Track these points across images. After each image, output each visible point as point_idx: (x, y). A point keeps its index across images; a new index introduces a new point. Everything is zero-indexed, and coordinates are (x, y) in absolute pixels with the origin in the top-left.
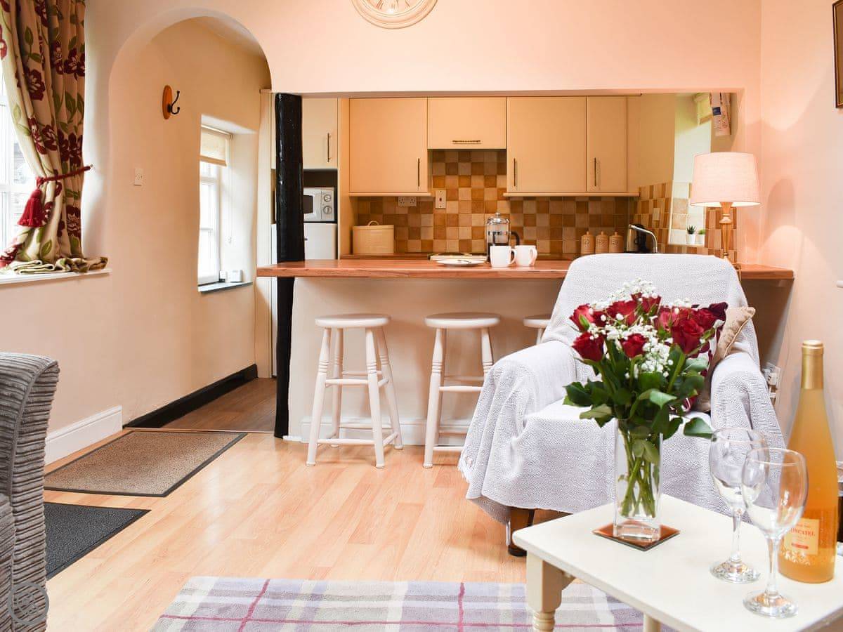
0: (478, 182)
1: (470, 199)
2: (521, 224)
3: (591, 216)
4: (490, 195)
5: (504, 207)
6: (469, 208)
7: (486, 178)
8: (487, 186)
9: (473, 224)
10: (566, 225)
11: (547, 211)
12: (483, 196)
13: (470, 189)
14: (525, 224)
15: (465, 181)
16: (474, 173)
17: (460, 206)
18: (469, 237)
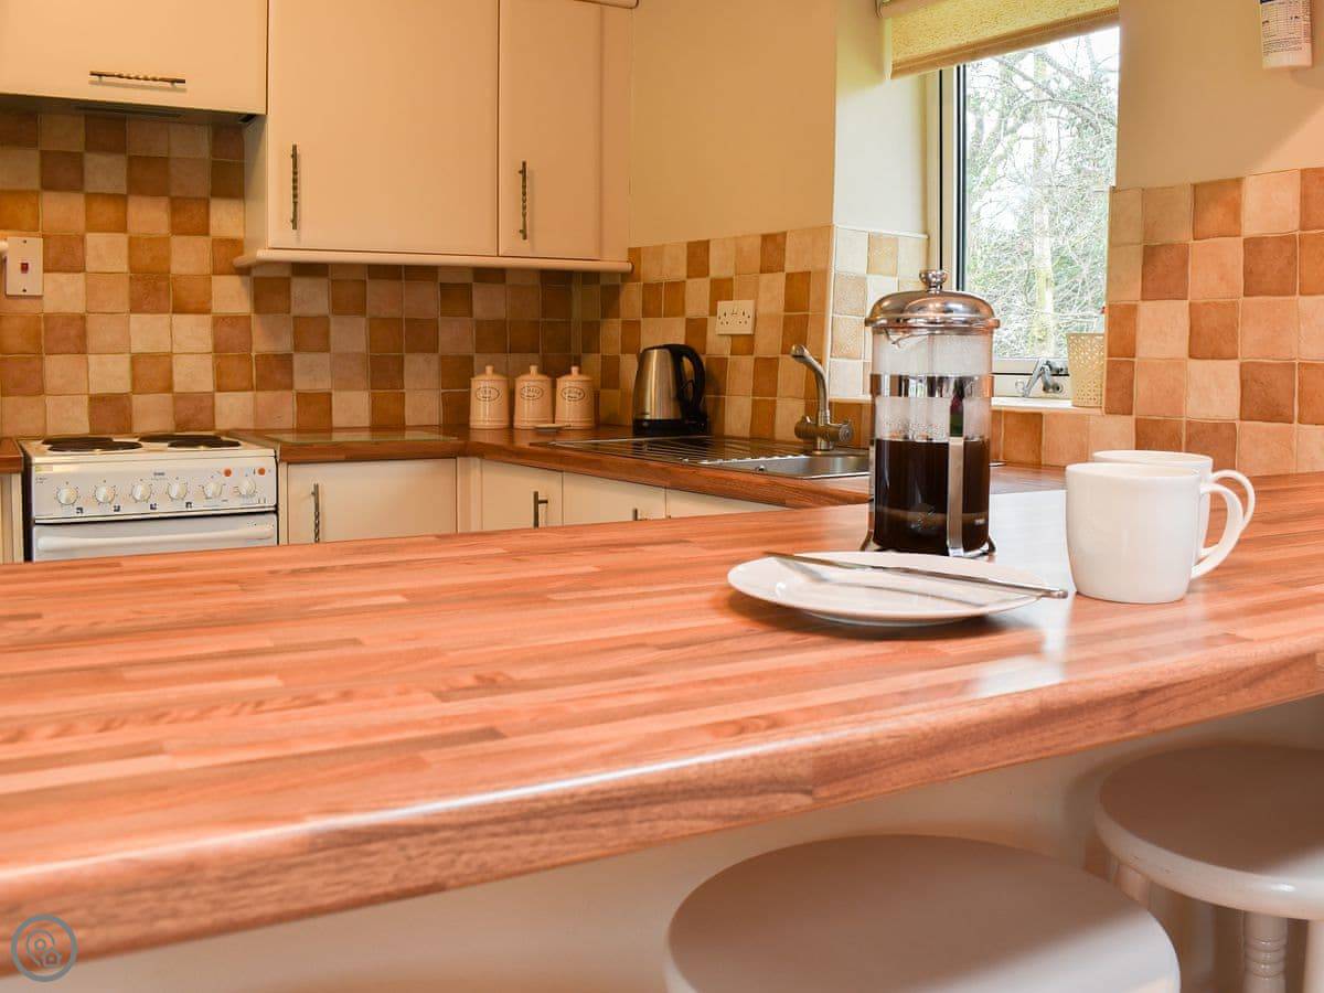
0: (149, 216)
1: (125, 268)
2: (285, 345)
3: (479, 323)
4: (188, 257)
5: (231, 296)
6: (120, 296)
7: (177, 206)
8: (177, 229)
9: (137, 347)
10: (413, 350)
11: (360, 309)
12: (167, 259)
13: (122, 239)
14: (297, 348)
15: (107, 212)
16: (137, 187)
17: (90, 291)
18: (123, 386)
